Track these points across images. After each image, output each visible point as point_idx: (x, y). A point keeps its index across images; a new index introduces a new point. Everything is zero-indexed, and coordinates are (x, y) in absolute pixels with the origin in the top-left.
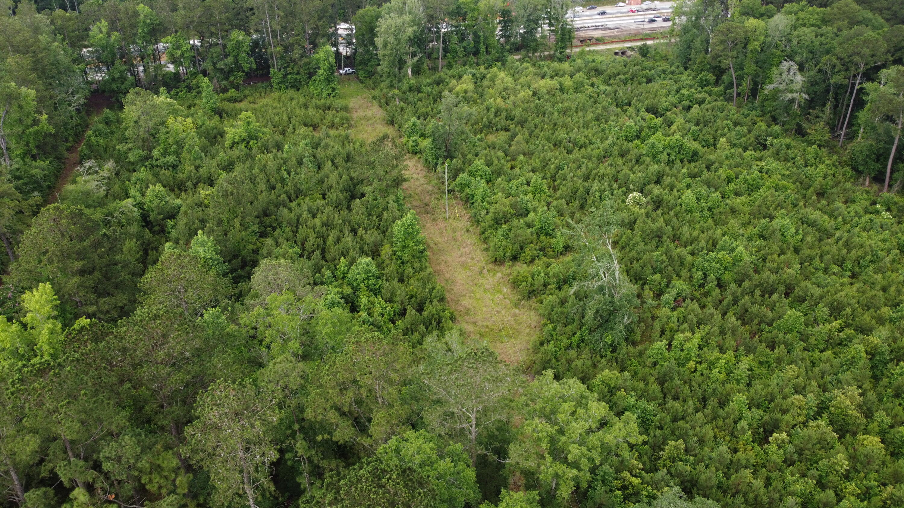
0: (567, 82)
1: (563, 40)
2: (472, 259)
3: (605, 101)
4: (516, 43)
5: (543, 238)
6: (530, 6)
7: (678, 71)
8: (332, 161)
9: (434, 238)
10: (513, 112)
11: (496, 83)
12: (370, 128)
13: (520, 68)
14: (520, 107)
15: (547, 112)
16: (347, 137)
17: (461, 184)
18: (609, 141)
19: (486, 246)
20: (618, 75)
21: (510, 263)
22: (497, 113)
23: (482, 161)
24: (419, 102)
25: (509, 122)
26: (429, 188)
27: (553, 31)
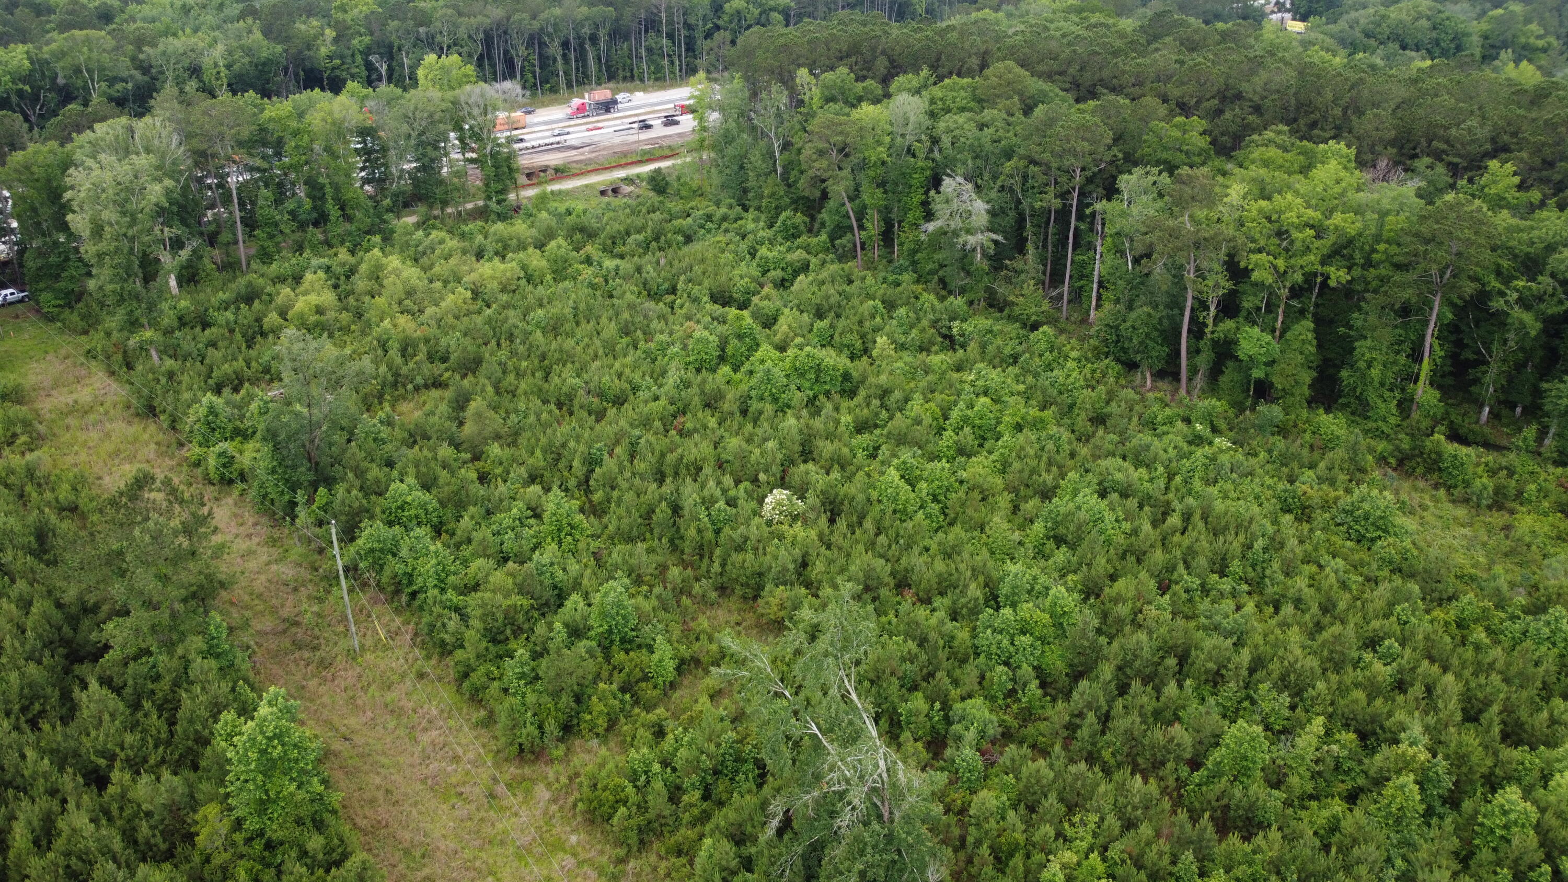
0: (536, 260)
1: (498, 177)
2: (456, 759)
3: (629, 293)
4: (404, 193)
6: (418, 115)
7: (732, 214)
9: (336, 720)
10: (443, 342)
11: (385, 282)
12: (94, 435)
13: (427, 242)
14: (453, 328)
15: (516, 332)
16: (30, 473)
17: (372, 550)
19: (483, 713)
20: (628, 234)
21: (559, 752)
22: (407, 348)
23: (411, 480)
24: (211, 350)
25: (438, 368)
26: (287, 571)
27: (472, 161)
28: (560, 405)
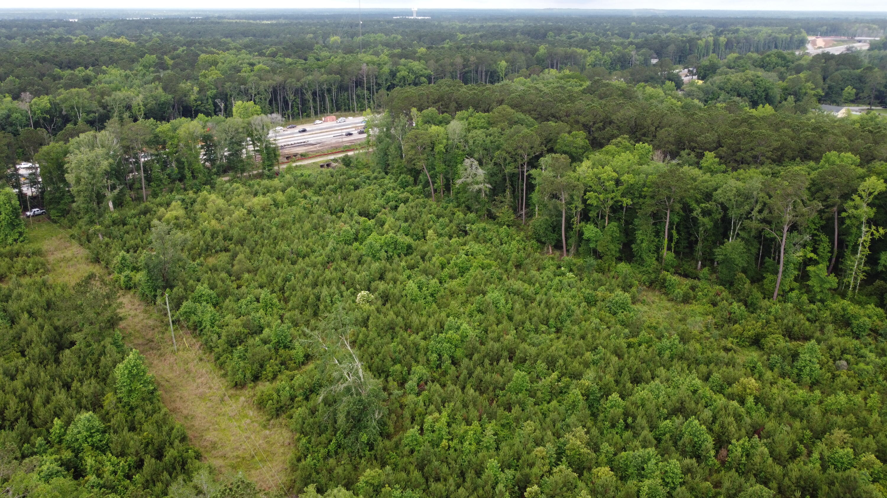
0: (280, 196)
1: (269, 159)
2: (210, 388)
3: (319, 211)
4: (223, 166)
5: (281, 351)
6: (230, 129)
7: (380, 176)
8: (30, 313)
9: (164, 375)
10: (231, 232)
11: (208, 205)
12: (72, 270)
13: (230, 189)
14: (237, 226)
15: (265, 228)
16: (44, 283)
17: (186, 312)
18: (330, 246)
19: (223, 372)
20: (327, 185)
21: (252, 384)
22: (214, 234)
23: (205, 285)
24: (126, 235)
25: (227, 243)
26: (151, 322)
27: (257, 151)
28: (278, 258)
